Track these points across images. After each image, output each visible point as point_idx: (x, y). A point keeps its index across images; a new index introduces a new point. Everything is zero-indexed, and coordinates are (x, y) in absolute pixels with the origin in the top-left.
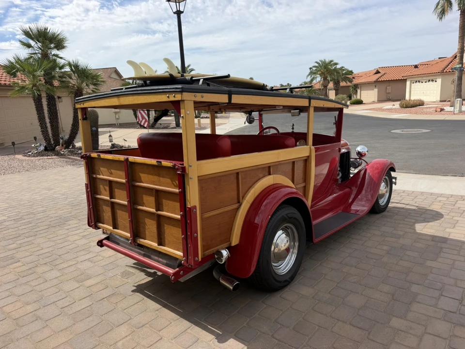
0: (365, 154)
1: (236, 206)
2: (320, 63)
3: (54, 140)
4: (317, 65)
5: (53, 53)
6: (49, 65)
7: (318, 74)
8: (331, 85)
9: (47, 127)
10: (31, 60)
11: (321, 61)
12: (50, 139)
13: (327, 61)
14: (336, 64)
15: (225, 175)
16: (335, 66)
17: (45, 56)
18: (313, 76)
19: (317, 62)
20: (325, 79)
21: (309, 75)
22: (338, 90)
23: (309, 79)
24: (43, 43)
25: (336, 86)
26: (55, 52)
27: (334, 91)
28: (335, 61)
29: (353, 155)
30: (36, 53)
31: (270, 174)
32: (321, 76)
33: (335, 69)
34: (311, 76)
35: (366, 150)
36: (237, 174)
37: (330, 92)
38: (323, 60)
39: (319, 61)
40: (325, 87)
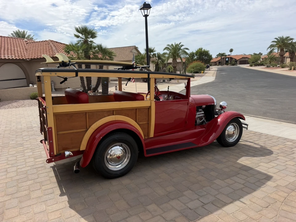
0: (225, 108)
1: (84, 130)
2: (279, 39)
3: (87, 87)
4: (276, 40)
5: (89, 40)
6: (86, 47)
7: (276, 47)
8: (287, 54)
9: (84, 81)
10: (79, 44)
11: (280, 38)
12: (85, 87)
13: (285, 37)
14: (292, 39)
15: (77, 113)
16: (291, 41)
17: (86, 42)
18: (272, 48)
19: (276, 39)
20: (282, 50)
21: (269, 47)
22: (293, 58)
23: (269, 50)
24: (85, 35)
25: (291, 56)
26: (91, 39)
27: (290, 59)
28: (291, 37)
29: (218, 108)
30: (80, 41)
31: (113, 115)
32: (278, 47)
33: (291, 44)
34: (271, 48)
35: (226, 105)
36: (85, 113)
37: (287, 59)
38: (281, 37)
39: (277, 38)
40: (282, 56)
